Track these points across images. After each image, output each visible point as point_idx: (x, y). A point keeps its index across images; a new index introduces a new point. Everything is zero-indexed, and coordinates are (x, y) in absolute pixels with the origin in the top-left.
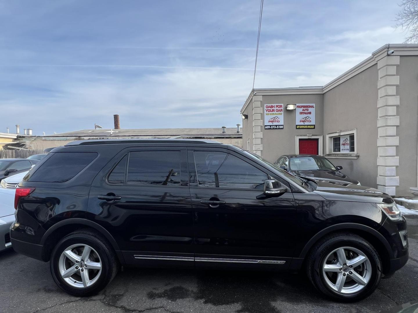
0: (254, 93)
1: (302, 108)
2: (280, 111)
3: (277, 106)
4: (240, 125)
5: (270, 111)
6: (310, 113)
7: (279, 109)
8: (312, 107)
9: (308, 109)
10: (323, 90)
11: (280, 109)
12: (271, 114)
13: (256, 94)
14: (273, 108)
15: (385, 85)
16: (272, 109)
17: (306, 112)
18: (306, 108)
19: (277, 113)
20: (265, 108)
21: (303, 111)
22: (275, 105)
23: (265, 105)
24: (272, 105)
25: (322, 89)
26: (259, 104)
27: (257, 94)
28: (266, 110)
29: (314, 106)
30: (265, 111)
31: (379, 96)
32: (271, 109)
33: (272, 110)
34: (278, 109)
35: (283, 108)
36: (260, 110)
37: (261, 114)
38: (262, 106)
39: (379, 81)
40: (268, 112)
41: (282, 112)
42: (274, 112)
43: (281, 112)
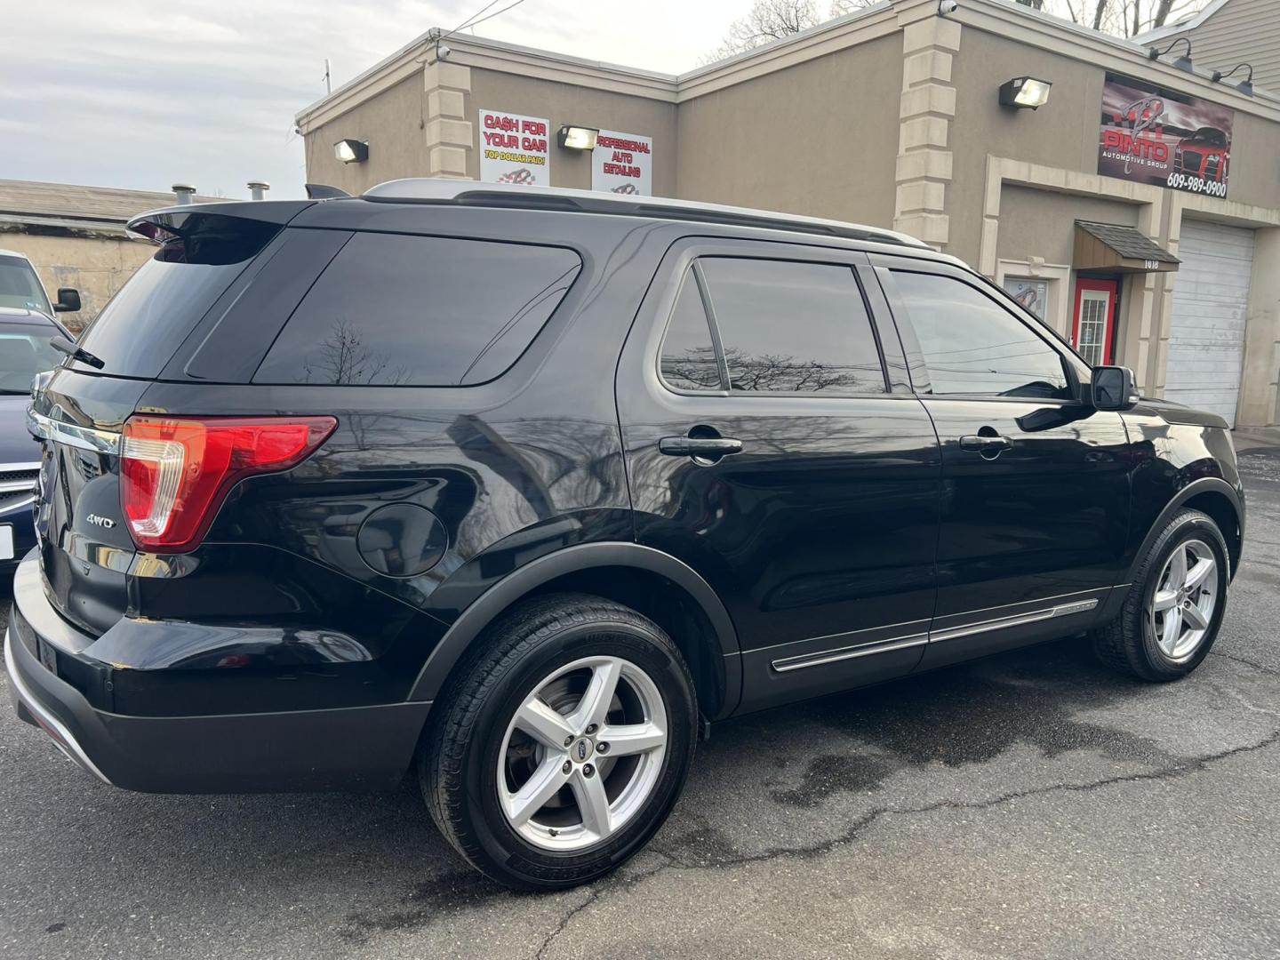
0: (438, 47)
1: (613, 150)
2: (539, 150)
3: (527, 126)
4: (267, 188)
5: (501, 143)
6: (636, 172)
7: (534, 140)
8: (643, 148)
9: (630, 155)
10: (681, 88)
11: (538, 138)
12: (504, 157)
13: (449, 58)
14: (513, 133)
15: (927, 110)
16: (509, 133)
17: (624, 167)
18: (624, 151)
19: (527, 153)
20: (483, 128)
21: (615, 162)
22: (521, 118)
23: (483, 113)
24: (510, 116)
25: (677, 85)
26: (457, 104)
27: (451, 57)
28: (485, 133)
29: (650, 148)
30: (483, 140)
31: (903, 145)
32: (506, 134)
33: (509, 137)
34: (531, 137)
35: (546, 138)
36: (461, 132)
37: (468, 149)
38: (471, 114)
39: (905, 94)
40: (492, 147)
41: (546, 155)
42: (513, 150)
43: (541, 154)
